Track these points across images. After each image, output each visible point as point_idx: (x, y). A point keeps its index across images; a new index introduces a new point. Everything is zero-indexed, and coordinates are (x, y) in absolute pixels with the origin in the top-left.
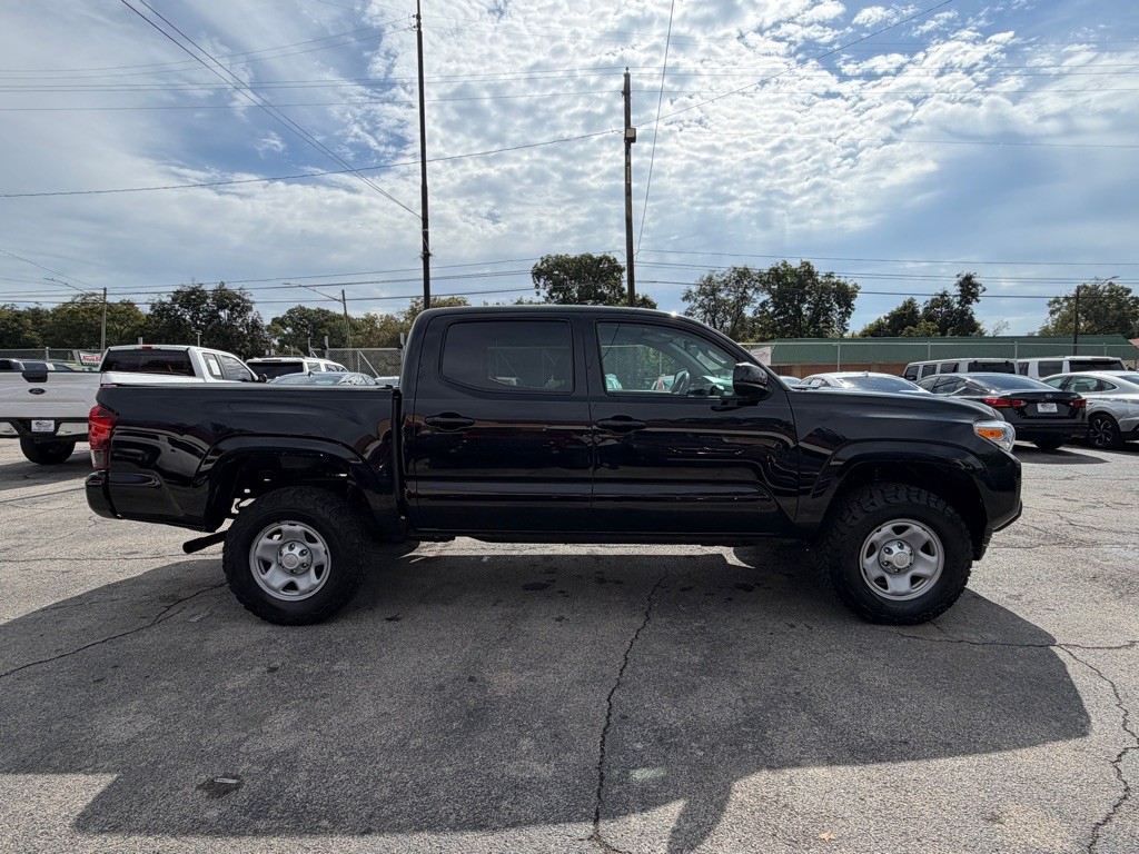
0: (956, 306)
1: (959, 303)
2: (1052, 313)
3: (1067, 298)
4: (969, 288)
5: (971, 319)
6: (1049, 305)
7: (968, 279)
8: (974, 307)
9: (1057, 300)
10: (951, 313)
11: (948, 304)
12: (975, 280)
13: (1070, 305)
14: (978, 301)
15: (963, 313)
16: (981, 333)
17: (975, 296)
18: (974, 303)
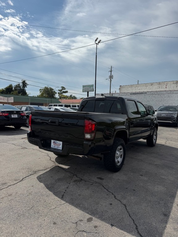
0: (22, 88)
1: (23, 87)
2: (40, 92)
3: (43, 89)
4: (24, 84)
5: (25, 91)
6: (40, 90)
7: (24, 81)
8: (26, 88)
9: (41, 90)
10: (21, 89)
11: (20, 87)
12: (26, 82)
13: (43, 91)
14: (27, 87)
15: (24, 90)
16: (27, 95)
17: (26, 86)
18: (26, 87)
